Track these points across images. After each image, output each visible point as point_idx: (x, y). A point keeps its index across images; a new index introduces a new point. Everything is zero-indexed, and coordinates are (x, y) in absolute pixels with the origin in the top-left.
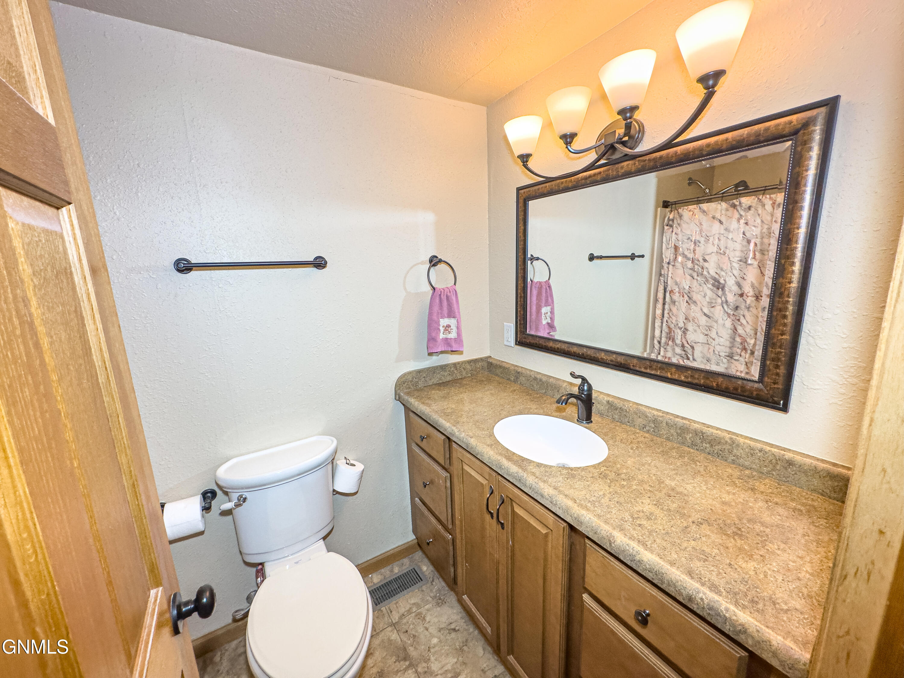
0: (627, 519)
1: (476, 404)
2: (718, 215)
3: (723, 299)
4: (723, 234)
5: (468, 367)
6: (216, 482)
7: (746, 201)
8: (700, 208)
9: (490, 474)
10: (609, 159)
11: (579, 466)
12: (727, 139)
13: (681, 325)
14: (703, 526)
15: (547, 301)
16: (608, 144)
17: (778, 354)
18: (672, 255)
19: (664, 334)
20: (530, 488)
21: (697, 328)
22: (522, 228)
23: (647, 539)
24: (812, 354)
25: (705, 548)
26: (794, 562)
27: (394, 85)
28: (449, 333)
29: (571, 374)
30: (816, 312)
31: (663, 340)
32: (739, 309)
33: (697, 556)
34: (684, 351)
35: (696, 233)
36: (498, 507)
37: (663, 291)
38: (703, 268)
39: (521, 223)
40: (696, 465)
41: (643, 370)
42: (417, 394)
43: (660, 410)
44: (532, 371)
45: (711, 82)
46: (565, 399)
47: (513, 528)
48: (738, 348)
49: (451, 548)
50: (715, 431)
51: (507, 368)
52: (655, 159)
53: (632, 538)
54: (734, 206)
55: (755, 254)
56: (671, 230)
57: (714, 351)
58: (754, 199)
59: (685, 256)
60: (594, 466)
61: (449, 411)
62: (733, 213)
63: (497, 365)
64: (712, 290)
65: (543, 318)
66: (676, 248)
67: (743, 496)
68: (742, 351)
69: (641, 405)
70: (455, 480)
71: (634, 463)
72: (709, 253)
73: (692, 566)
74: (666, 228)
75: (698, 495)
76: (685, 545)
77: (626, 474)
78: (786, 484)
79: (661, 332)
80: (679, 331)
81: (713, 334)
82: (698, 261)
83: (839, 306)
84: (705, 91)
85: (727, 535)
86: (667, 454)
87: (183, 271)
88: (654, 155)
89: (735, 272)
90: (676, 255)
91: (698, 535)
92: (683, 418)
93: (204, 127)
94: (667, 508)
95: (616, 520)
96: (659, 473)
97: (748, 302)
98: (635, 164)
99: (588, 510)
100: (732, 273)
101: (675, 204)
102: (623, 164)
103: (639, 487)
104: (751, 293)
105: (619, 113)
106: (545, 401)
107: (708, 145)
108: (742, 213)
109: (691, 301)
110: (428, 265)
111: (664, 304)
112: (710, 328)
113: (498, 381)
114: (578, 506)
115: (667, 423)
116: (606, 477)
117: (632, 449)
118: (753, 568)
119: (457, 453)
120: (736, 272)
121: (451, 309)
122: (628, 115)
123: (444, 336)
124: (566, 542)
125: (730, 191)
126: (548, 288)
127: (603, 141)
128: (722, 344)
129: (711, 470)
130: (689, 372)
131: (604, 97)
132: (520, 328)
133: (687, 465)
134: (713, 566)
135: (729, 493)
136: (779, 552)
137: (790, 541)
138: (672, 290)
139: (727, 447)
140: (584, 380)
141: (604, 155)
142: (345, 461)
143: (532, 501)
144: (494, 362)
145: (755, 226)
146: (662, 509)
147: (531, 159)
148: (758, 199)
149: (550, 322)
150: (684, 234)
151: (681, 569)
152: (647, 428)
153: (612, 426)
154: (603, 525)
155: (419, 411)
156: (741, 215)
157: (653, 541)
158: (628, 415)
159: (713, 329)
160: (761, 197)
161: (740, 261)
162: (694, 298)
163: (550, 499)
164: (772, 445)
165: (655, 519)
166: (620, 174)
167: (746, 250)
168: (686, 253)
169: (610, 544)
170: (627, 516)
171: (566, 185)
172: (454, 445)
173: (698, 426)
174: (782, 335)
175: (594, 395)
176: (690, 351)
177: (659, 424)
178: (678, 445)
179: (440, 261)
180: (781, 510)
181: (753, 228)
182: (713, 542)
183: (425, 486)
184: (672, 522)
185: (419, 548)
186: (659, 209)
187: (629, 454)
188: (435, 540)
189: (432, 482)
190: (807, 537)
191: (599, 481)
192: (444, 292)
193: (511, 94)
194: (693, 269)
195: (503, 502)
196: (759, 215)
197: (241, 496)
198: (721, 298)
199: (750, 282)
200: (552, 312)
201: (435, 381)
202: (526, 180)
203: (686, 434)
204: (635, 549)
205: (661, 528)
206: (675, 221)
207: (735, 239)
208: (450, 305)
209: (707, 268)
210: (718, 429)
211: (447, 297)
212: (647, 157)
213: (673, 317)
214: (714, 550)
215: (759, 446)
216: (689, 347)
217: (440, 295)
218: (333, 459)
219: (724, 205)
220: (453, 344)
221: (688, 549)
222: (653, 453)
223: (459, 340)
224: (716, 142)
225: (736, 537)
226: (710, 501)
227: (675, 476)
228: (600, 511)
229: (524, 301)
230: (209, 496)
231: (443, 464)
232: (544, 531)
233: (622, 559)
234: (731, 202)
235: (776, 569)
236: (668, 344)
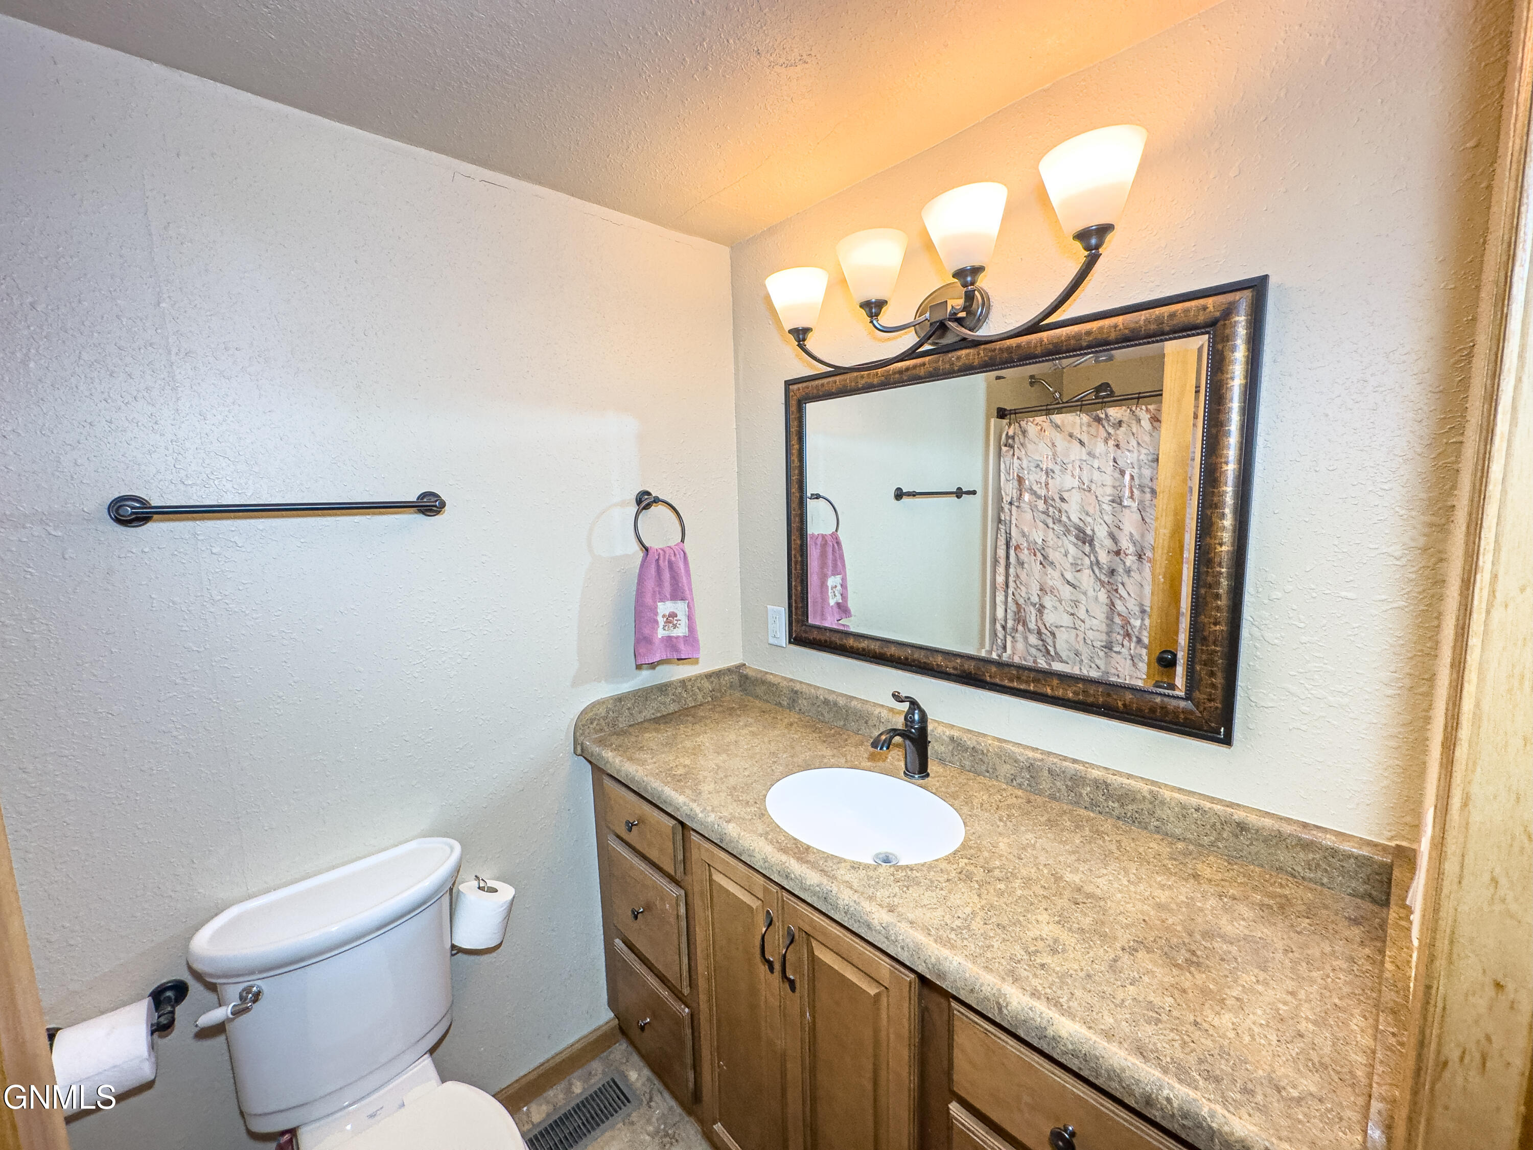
0: (1019, 957)
1: (728, 755)
2: (1077, 433)
3: (1092, 558)
4: (1085, 461)
5: (707, 685)
6: (188, 964)
7: (1115, 412)
8: (1051, 421)
9: (766, 890)
10: (937, 343)
11: (922, 862)
12: (1116, 326)
13: (1035, 599)
14: (1140, 955)
15: (835, 566)
16: (935, 320)
17: (1211, 654)
18: (1015, 491)
19: (1010, 615)
20: (845, 913)
21: (1058, 604)
22: (796, 447)
23: (1059, 992)
24: (1258, 653)
25: (1151, 998)
26: (1285, 1003)
27: (572, 198)
28: (675, 626)
29: (894, 695)
30: (1260, 590)
31: (1010, 624)
32: (1115, 573)
33: (1144, 1015)
34: (1042, 640)
35: (1047, 458)
36: (784, 952)
37: (1004, 547)
38: (1060, 511)
39: (794, 441)
40: (1104, 841)
41: (1006, 683)
42: (617, 743)
43: (1037, 749)
44: (819, 688)
45: (1093, 241)
46: (886, 738)
47: (813, 990)
48: (1119, 633)
49: (688, 1031)
50: (1126, 781)
51: (774, 685)
52: (1009, 349)
53: (1035, 994)
54: (1098, 420)
55: (1132, 492)
56: (1011, 453)
57: (1084, 638)
58: (1126, 411)
59: (1034, 493)
60: (947, 859)
61: (681, 771)
62: (1098, 431)
63: (756, 680)
64: (1075, 545)
65: (830, 594)
66: (1020, 480)
67: (1184, 890)
68: (1124, 638)
69: (1005, 741)
70: (697, 903)
71: (1010, 845)
72: (1067, 489)
73: (1140, 1035)
74: (1004, 449)
75: (1119, 896)
76: (1120, 995)
77: (1001, 868)
78: (1239, 861)
79: (1006, 611)
80: (1032, 609)
81: (1082, 613)
82: (1053, 500)
83: (1291, 580)
84: (1087, 253)
85: (1177, 966)
86: (1057, 825)
87: (131, 521)
88: (1008, 342)
89: (1106, 518)
90: (1020, 490)
91: (1135, 973)
92: (1075, 761)
93: (191, 241)
94: (1077, 926)
95: (1003, 960)
96: (1051, 862)
97: (1128, 564)
98: (979, 354)
99: (953, 947)
100: (1102, 519)
101: (1015, 413)
102: (959, 353)
103: (1026, 892)
104: (1131, 550)
105: (955, 275)
106: (846, 740)
107: (1088, 333)
108: (1111, 430)
109: (1046, 561)
110: (634, 509)
111: (1007, 566)
112: (1076, 603)
113: (760, 708)
114: (936, 941)
115: (1050, 771)
116: (969, 877)
117: (1001, 820)
118: (1230, 1025)
119: (701, 851)
120: (1108, 518)
121: (677, 584)
122: (969, 279)
123: (666, 633)
124: (915, 1010)
125: (1086, 398)
126: (836, 545)
127: (928, 315)
128: (1095, 628)
129: (1127, 848)
130: (1080, 685)
131: (929, 245)
132: (796, 614)
133: (1090, 843)
134: (1172, 1030)
135: (1162, 887)
136: (1260, 988)
137: (1270, 964)
138: (1018, 545)
139: (1146, 806)
140: (914, 704)
141: (929, 339)
142: (476, 883)
143: (849, 935)
144: (751, 673)
145: (1129, 451)
146: (1070, 930)
147: (810, 336)
148: (1131, 410)
149: (840, 601)
150: (1030, 459)
151: (1126, 1046)
152: (1019, 780)
153: (962, 779)
154: (984, 973)
155: (623, 775)
156: (1109, 434)
157: (1070, 996)
158: (986, 760)
159: (1080, 605)
160: (1134, 408)
161: (1113, 501)
162: (1051, 558)
163: (883, 932)
164: (1212, 800)
165: (1064, 951)
166: (956, 368)
167: (1120, 486)
168: (1035, 487)
169: (1000, 1009)
170: (1019, 953)
171: (869, 381)
172: (694, 837)
173: (1099, 773)
174: (1215, 624)
175: (930, 727)
176: (1049, 641)
177: (1037, 772)
178: (1070, 807)
179: (657, 500)
180: (1243, 909)
181: (1127, 453)
182: (1161, 983)
183: (636, 917)
184: (1091, 954)
185: (620, 1036)
186: (993, 420)
187: (999, 830)
188: (654, 1016)
189: (648, 907)
190: (1291, 955)
191: (960, 886)
192: (664, 555)
193: (772, 231)
194: (1046, 513)
195: (792, 942)
196: (1133, 434)
197: (248, 990)
198: (1089, 557)
199: (1128, 534)
200: (844, 586)
201: (648, 714)
202: (803, 368)
203: (1080, 787)
204: (1044, 1015)
205: (1076, 967)
206: (1016, 439)
207: (1103, 469)
208: (675, 578)
209: (1066, 512)
210: (1129, 776)
211: (671, 565)
212: (998, 345)
213: (1023, 588)
214: (1166, 998)
215: (1194, 801)
216: (1049, 634)
217: (657, 560)
218: (454, 884)
219: (1085, 418)
220: (682, 646)
221: (1126, 1004)
222: (1035, 824)
223: (691, 638)
224: (1101, 329)
225: (1192, 969)
226: (1139, 905)
227: (1076, 865)
228: (973, 947)
229: (802, 569)
230: (169, 997)
231: (673, 874)
232: (872, 991)
233: (1022, 1035)
234: (1094, 413)
235: (1263, 1022)
236: (1017, 631)
